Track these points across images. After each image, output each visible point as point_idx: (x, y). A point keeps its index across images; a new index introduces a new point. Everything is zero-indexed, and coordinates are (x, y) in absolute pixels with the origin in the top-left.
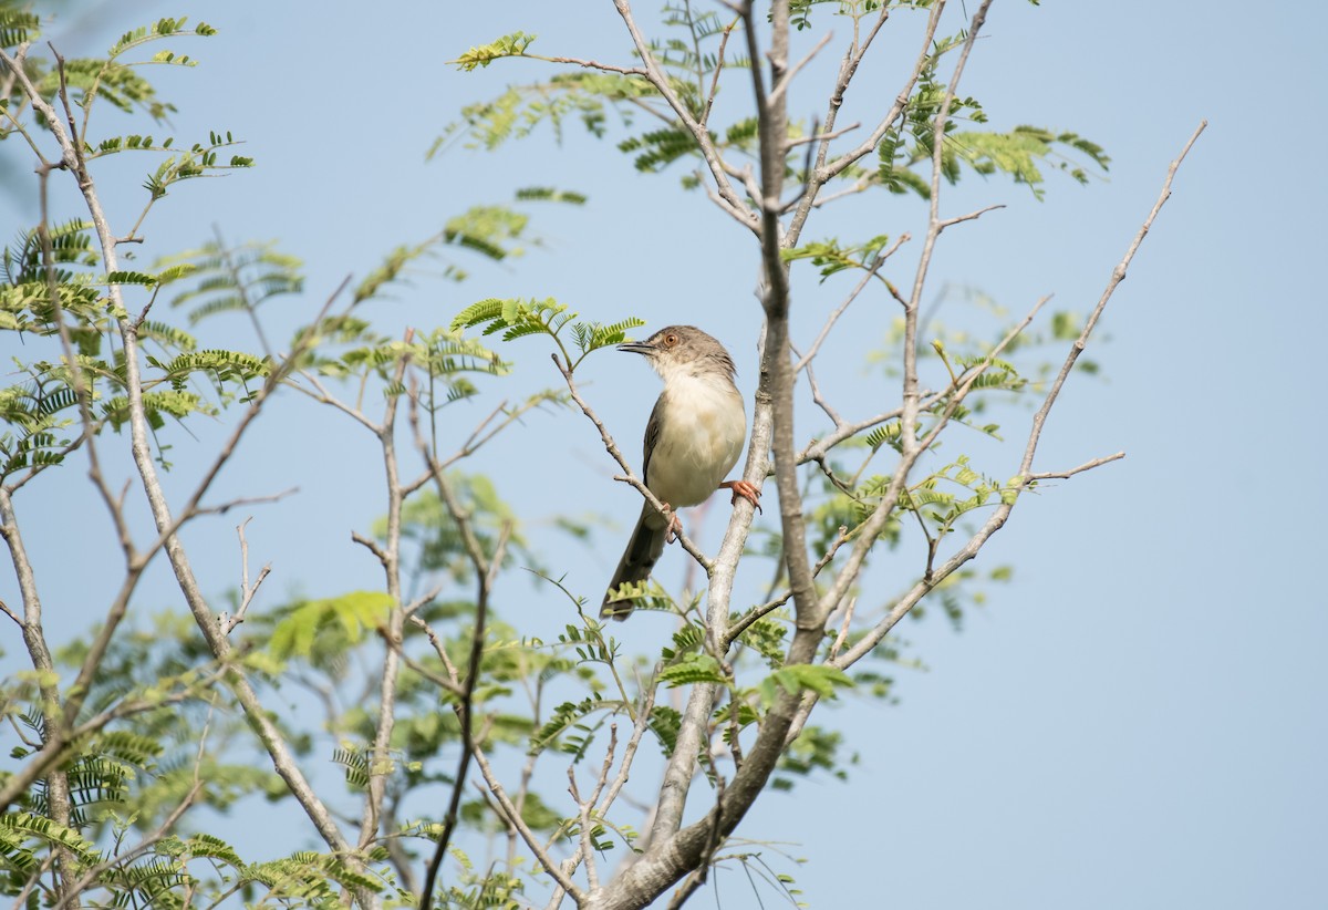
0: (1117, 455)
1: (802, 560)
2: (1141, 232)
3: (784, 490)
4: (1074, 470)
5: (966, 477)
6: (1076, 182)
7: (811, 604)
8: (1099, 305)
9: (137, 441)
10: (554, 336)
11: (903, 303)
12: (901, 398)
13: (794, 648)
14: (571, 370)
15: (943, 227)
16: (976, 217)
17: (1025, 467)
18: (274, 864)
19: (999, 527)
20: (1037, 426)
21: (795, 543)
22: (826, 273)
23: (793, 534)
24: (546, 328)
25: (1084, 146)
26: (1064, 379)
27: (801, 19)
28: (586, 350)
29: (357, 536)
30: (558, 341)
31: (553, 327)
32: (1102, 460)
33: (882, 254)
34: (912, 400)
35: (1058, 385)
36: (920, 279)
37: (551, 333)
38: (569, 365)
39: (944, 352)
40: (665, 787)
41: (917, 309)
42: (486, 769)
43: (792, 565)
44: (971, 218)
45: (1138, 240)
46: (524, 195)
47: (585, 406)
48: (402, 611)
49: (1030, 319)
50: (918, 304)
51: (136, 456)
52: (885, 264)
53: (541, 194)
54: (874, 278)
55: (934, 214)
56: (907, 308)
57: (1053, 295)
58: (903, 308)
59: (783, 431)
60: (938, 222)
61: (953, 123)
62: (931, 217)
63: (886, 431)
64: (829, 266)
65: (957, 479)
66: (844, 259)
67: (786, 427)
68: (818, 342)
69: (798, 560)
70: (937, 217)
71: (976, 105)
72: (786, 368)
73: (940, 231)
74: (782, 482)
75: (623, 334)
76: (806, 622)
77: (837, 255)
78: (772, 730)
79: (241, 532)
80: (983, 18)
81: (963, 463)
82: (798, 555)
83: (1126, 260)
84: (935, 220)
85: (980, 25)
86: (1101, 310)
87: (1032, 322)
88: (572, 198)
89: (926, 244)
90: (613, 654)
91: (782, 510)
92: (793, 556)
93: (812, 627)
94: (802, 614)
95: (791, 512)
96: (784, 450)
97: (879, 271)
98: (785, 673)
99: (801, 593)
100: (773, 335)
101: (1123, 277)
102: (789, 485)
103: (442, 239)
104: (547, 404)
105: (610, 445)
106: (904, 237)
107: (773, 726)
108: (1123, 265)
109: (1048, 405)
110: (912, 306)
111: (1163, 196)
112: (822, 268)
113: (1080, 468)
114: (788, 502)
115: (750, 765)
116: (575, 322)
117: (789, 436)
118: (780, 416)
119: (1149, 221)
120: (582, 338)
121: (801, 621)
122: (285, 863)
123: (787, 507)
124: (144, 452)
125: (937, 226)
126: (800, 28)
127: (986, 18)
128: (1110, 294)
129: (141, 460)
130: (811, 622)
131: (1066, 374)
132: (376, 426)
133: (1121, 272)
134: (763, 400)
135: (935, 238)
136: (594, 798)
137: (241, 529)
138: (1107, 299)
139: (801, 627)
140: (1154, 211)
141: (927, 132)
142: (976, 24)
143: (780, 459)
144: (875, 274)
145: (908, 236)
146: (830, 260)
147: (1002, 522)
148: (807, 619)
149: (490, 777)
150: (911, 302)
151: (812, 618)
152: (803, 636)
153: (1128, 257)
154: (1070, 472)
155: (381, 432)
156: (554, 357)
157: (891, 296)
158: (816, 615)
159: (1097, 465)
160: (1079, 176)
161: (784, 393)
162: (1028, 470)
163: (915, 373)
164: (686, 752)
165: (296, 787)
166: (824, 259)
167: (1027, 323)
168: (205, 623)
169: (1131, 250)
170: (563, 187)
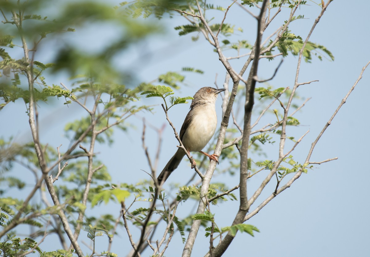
0: (335, 158)
1: (245, 188)
2: (352, 89)
3: (243, 166)
4: (322, 162)
5: (292, 162)
6: (319, 60)
7: (246, 202)
8: (336, 111)
9: (31, 118)
10: (164, 98)
11: (284, 108)
12: (280, 139)
13: (238, 215)
14: (167, 110)
15: (299, 85)
16: (309, 83)
17: (308, 159)
18: (50, 253)
19: (298, 178)
20: (313, 147)
21: (244, 183)
22: (262, 96)
23: (243, 180)
24: (161, 96)
25: (326, 51)
26: (323, 133)
27: (251, 4)
28: (173, 104)
29: (81, 146)
30: (165, 100)
31: (164, 96)
32: (331, 160)
33: (280, 93)
34: (283, 140)
35: (321, 135)
36: (290, 101)
37: (163, 97)
38: (167, 108)
39: (277, 113)
40: (185, 249)
41: (288, 111)
42: (131, 238)
43: (242, 189)
44: (308, 83)
45: (351, 91)
46: (185, 69)
47: (170, 122)
48: (92, 171)
49: (304, 105)
50: (288, 109)
51: (30, 122)
52: (281, 96)
53: (190, 70)
54: (277, 100)
55: (297, 81)
56: (285, 110)
57: (311, 98)
58: (284, 110)
59: (245, 147)
60: (297, 84)
61: (292, 43)
62: (295, 82)
63: (257, 137)
64: (263, 95)
65: (289, 163)
66: (269, 93)
67: (246, 146)
68: (258, 120)
69: (244, 188)
70: (297, 82)
71: (301, 38)
72: (249, 127)
73: (298, 87)
74: (243, 163)
75: (185, 101)
76: (243, 208)
77: (268, 92)
78: (227, 240)
79: (58, 150)
80: (319, 20)
81: (291, 158)
82: (244, 187)
83: (346, 97)
84: (296, 83)
85: (318, 22)
86: (337, 112)
87: (304, 106)
88: (199, 71)
89: (293, 90)
90: (164, 198)
91: (241, 172)
92: (242, 186)
93: (245, 209)
94: (243, 205)
95: (244, 173)
96: (245, 153)
97: (279, 98)
98: (239, 226)
99: (243, 199)
100: (246, 116)
101: (345, 102)
102: (245, 164)
103: (158, 80)
104: (144, 110)
105: (177, 136)
106: (287, 88)
107: (228, 239)
108: (345, 99)
109: (317, 141)
110: (287, 110)
111: (360, 78)
112: (261, 95)
113: (324, 161)
114: (243, 169)
115: (218, 250)
116: (172, 96)
117: (247, 149)
118: (245, 142)
119: (355, 85)
120: (172, 101)
121: (242, 207)
122: (54, 253)
123: (243, 171)
124: (33, 122)
125: (297, 85)
126: (250, 6)
127: (320, 20)
128: (340, 107)
129: (32, 124)
130: (245, 208)
131: (324, 131)
132: (90, 111)
133: (344, 101)
134: (224, 125)
135: (296, 89)
136: (164, 251)
137: (58, 148)
138: (339, 109)
139: (242, 209)
140: (356, 82)
141: (283, 44)
142: (316, 22)
143: (243, 156)
144: (277, 99)
145: (289, 88)
146: (264, 93)
147: (299, 176)
148: (244, 207)
149: (132, 240)
150: (286, 108)
151: (245, 207)
152: (242, 212)
153: (347, 96)
154: (321, 162)
155: (92, 113)
156: (162, 105)
157: (281, 106)
158: (247, 206)
159: (329, 161)
160: (320, 58)
161: (247, 135)
162: (308, 160)
163: (285, 131)
164: (192, 238)
165: (70, 236)
166: (263, 93)
167: (303, 106)
168: (47, 180)
169: (348, 94)
170: (196, 68)
